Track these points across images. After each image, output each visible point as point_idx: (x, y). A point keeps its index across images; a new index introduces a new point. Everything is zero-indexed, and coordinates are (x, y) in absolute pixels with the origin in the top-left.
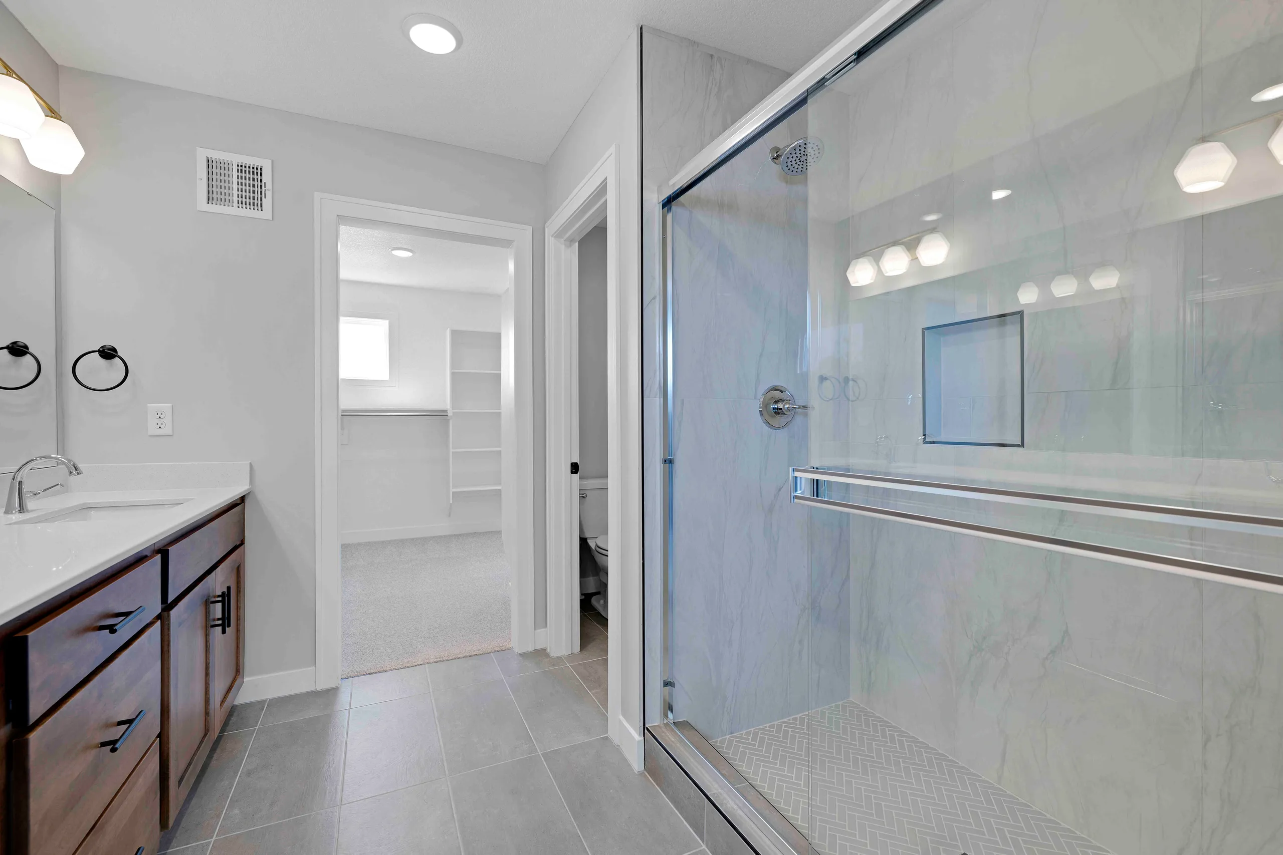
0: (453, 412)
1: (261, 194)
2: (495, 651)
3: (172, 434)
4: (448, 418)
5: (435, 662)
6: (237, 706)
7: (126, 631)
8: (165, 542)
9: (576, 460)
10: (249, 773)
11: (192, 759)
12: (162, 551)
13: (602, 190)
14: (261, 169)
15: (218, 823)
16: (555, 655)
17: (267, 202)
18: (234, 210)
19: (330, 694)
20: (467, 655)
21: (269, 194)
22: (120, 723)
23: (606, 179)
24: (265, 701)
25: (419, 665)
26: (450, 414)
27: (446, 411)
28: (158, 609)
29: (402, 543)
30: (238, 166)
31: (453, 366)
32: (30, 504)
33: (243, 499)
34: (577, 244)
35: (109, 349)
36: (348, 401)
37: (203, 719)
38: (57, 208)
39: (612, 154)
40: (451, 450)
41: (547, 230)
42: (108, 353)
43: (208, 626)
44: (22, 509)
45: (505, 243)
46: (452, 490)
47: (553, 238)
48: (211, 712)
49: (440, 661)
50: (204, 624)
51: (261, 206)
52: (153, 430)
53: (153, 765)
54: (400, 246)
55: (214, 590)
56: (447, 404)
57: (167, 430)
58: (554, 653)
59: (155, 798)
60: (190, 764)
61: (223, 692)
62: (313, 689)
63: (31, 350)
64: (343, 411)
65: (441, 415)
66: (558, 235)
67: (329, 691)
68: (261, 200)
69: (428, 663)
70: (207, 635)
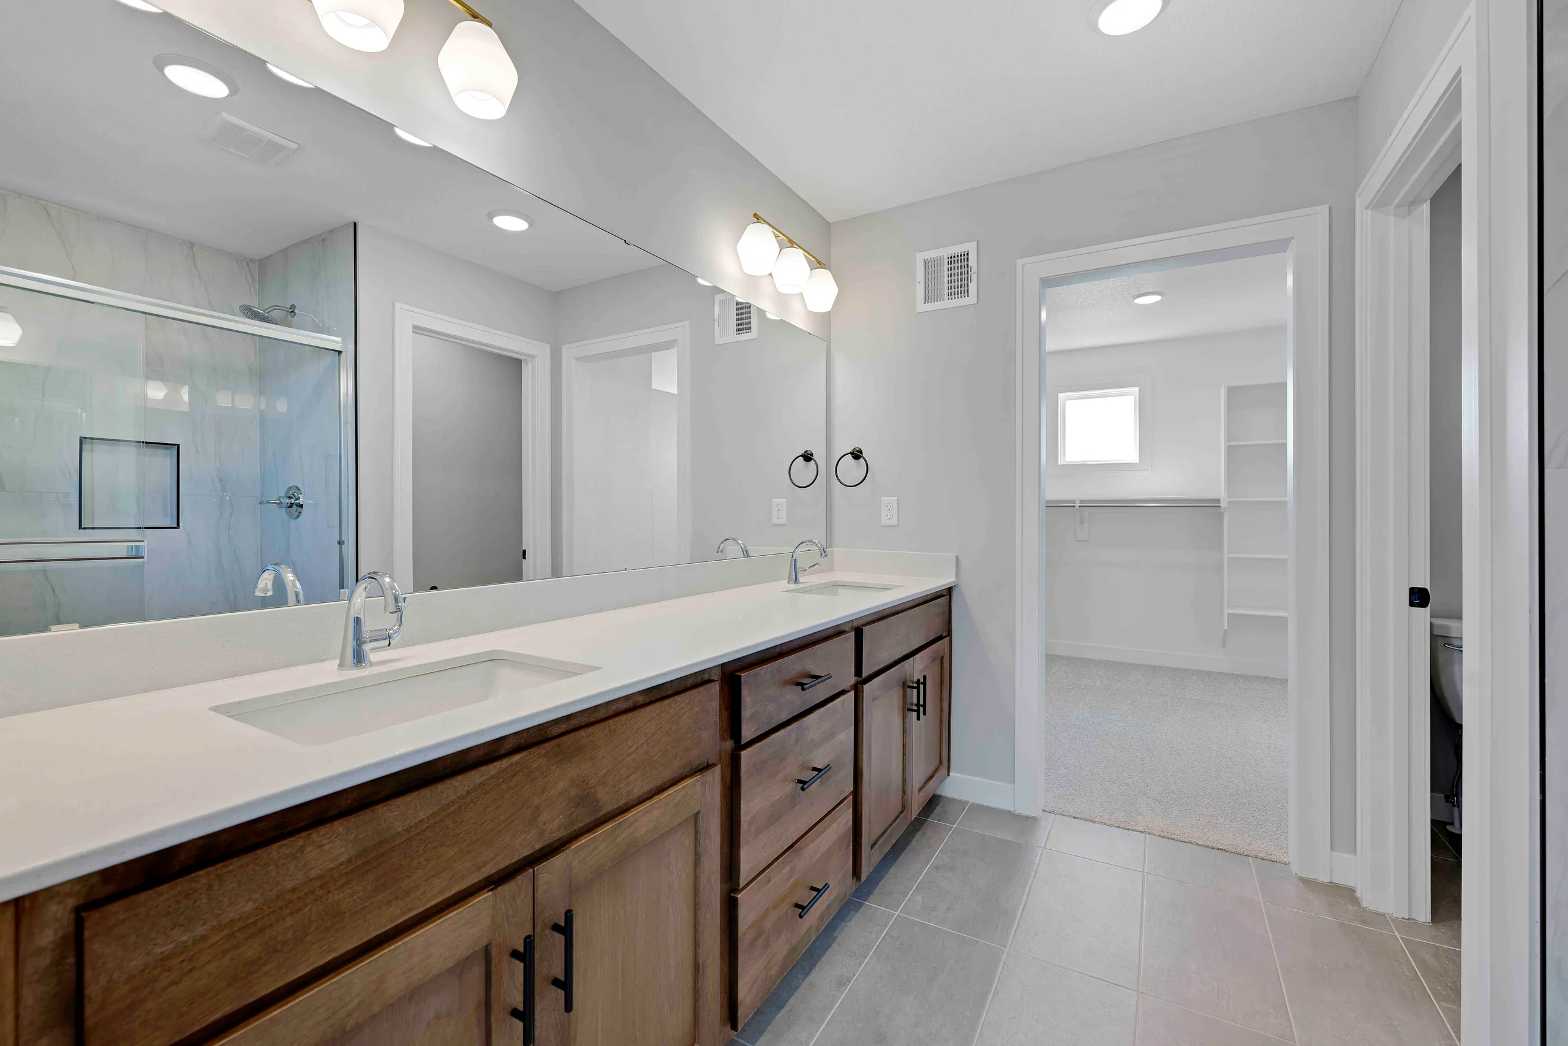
0: (1229, 502)
1: (968, 280)
2: (1257, 857)
3: (897, 525)
4: (1222, 510)
5: (1159, 836)
6: (940, 796)
7: (820, 692)
8: (861, 622)
9: (1423, 581)
10: (938, 868)
11: (887, 829)
12: (858, 630)
13: (1452, 98)
14: (968, 254)
15: (904, 900)
16: (1372, 907)
17: (973, 287)
18: (946, 303)
19: (1026, 823)
20: (1210, 845)
21: (974, 278)
22: (815, 769)
23: (1459, 72)
24: (967, 803)
25: (1138, 831)
26: (1223, 504)
27: (1218, 501)
28: (852, 680)
29: (1154, 670)
30: (948, 258)
31: (1229, 437)
32: (801, 579)
33: (950, 590)
34: (1426, 208)
35: (857, 451)
36: (1055, 491)
37: (901, 796)
38: (828, 341)
39: (1470, 18)
40: (1226, 555)
41: (1358, 201)
42: (857, 455)
43: (906, 709)
44: (796, 582)
45: (1280, 245)
46: (1227, 611)
47: (1369, 212)
48: (908, 792)
49: (1167, 838)
50: (901, 706)
51: (968, 292)
52: (885, 521)
53: (845, 817)
54: (1143, 291)
55: (912, 675)
56: (1218, 490)
57: (894, 522)
58: (1369, 900)
59: (848, 848)
60: (884, 833)
61: (923, 780)
62: (1011, 809)
63: (814, 457)
64: (1047, 502)
65: (1212, 505)
66: (1378, 204)
67: (1027, 818)
68: (968, 286)
69: (1150, 833)
70: (904, 717)
